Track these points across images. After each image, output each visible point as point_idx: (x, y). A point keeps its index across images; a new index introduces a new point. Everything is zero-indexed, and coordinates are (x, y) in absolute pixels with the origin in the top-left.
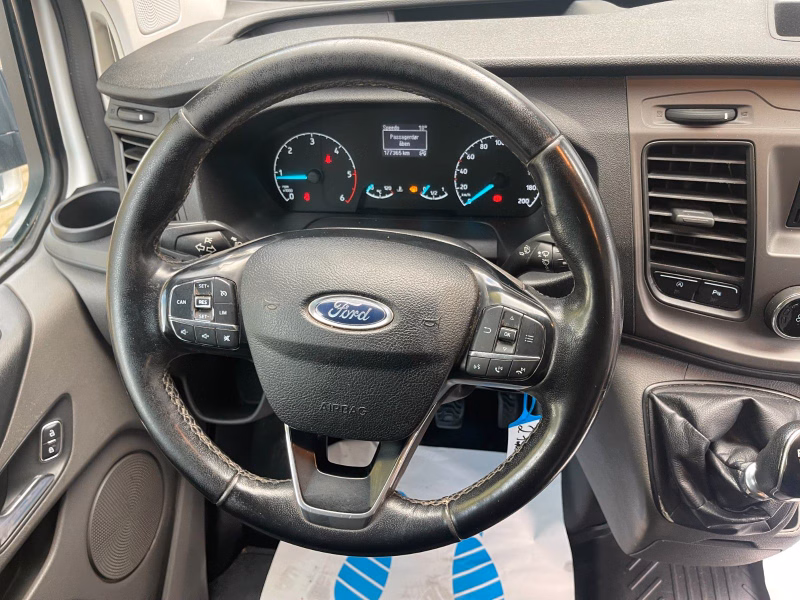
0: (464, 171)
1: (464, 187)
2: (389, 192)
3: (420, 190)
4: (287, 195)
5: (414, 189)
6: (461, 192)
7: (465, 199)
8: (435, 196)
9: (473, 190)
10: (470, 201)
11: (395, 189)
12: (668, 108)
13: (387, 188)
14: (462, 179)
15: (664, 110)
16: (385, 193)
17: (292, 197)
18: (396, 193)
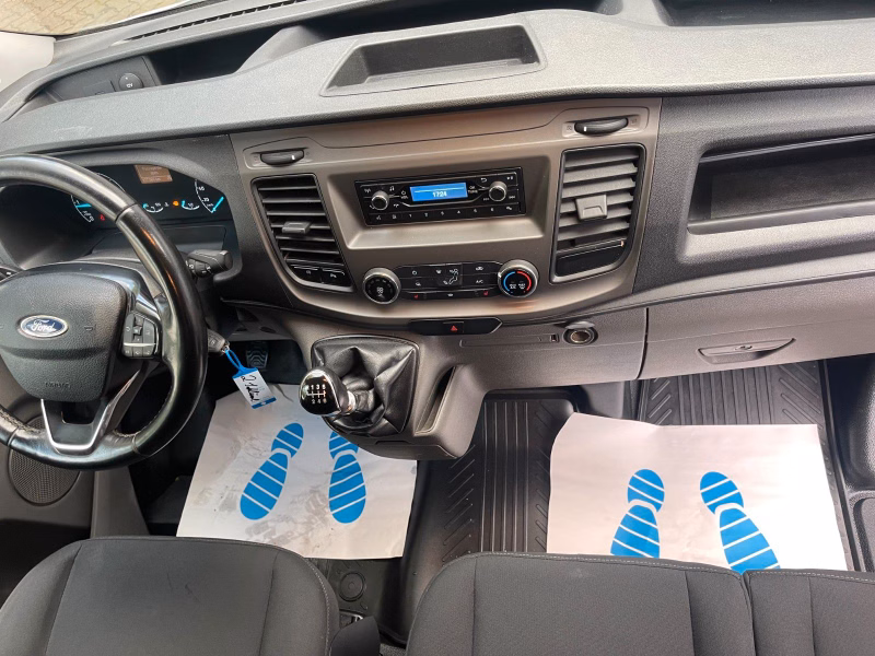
0: (202, 188)
1: (207, 199)
2: (160, 208)
3: (180, 203)
4: (88, 217)
5: (176, 204)
6: (206, 203)
7: (211, 208)
8: (192, 207)
9: (213, 201)
10: (214, 209)
11: (163, 205)
12: (261, 154)
13: (157, 204)
14: (203, 194)
15: (259, 156)
16: (157, 208)
17: (92, 219)
18: (165, 208)
